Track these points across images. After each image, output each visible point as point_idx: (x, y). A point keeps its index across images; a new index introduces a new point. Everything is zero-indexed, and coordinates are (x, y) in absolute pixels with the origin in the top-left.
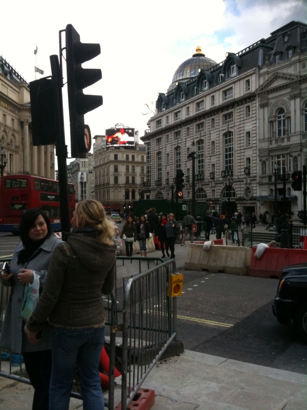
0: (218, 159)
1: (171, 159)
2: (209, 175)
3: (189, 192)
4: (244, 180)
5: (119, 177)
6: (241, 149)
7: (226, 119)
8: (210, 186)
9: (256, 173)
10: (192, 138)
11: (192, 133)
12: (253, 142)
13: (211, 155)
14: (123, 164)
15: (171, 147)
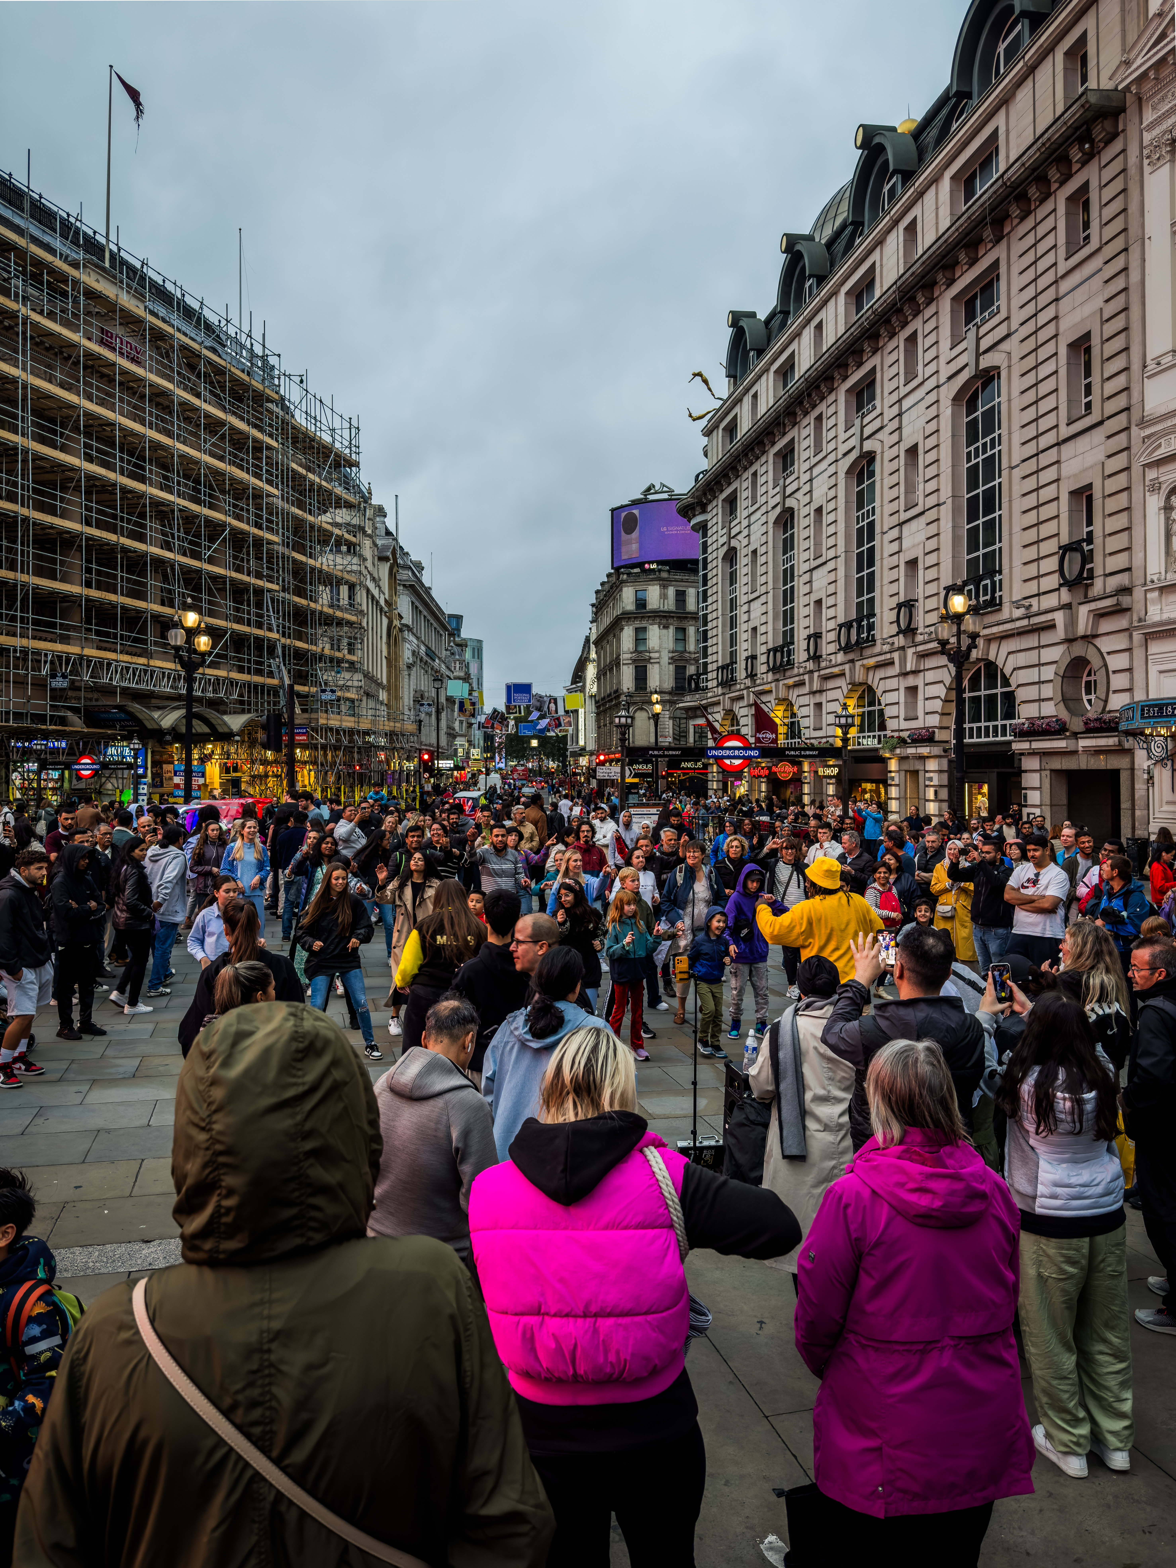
0: (933, 529)
1: (763, 569)
2: (893, 616)
3: (819, 705)
4: (1059, 617)
5: (649, 666)
6: (1042, 446)
7: (970, 317)
8: (896, 669)
9: (1129, 569)
10: (831, 458)
11: (832, 434)
12: (1111, 387)
13: (904, 516)
14: (664, 621)
15: (764, 519)
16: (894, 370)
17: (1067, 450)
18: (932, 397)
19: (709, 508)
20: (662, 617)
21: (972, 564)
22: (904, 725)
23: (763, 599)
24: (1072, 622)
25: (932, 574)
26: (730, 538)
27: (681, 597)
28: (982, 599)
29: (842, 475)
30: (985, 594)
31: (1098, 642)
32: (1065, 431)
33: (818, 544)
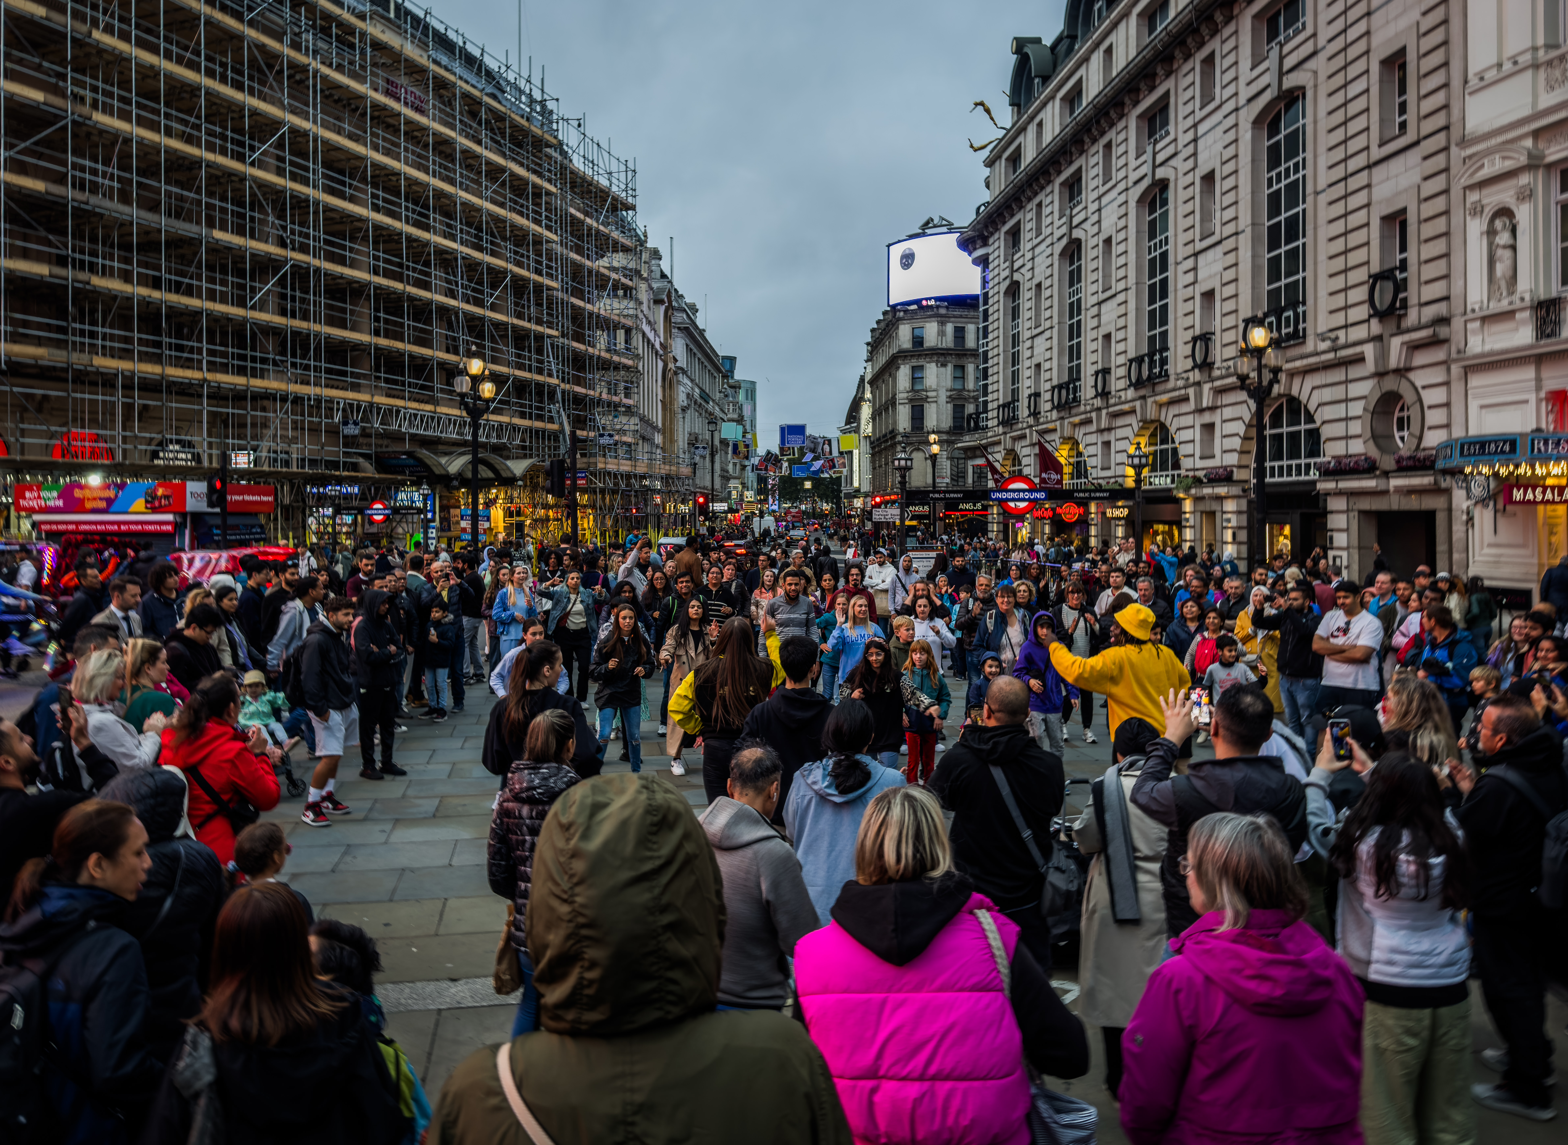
0: (1231, 259)
1: (1048, 303)
2: (1188, 349)
3: (1107, 444)
4: (1369, 350)
5: (926, 405)
6: (1351, 169)
7: (1273, 35)
8: (1191, 406)
9: (1447, 298)
10: (1122, 186)
11: (1122, 162)
12: (1428, 105)
13: (1199, 246)
14: (942, 359)
15: (1049, 251)
16: (1189, 94)
17: (1378, 173)
18: (1231, 121)
19: (991, 241)
20: (939, 355)
21: (1274, 295)
22: (1199, 464)
23: (1048, 334)
24: (1383, 355)
25: (1230, 306)
26: (1013, 271)
27: (960, 333)
28: (1284, 331)
29: (1132, 204)
30: (1288, 325)
31: (1412, 376)
32: (1376, 153)
33: (1107, 276)
